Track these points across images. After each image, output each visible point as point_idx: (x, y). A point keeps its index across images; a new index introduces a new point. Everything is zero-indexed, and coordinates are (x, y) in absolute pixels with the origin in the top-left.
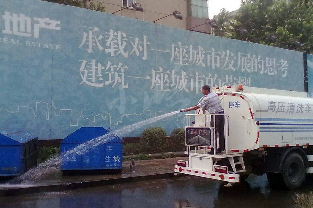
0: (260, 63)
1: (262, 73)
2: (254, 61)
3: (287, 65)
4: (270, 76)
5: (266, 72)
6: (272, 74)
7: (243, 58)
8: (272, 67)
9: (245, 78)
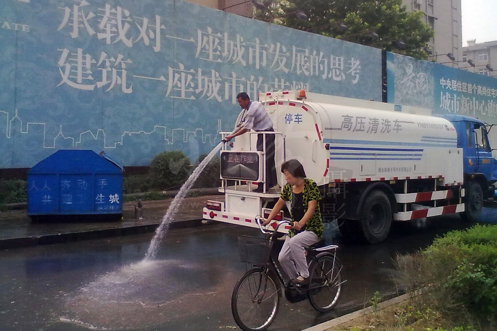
0: (323, 62)
1: (324, 77)
2: (315, 59)
3: (359, 67)
4: (337, 81)
5: (330, 76)
6: (339, 79)
7: (299, 55)
8: (339, 69)
9: (302, 84)
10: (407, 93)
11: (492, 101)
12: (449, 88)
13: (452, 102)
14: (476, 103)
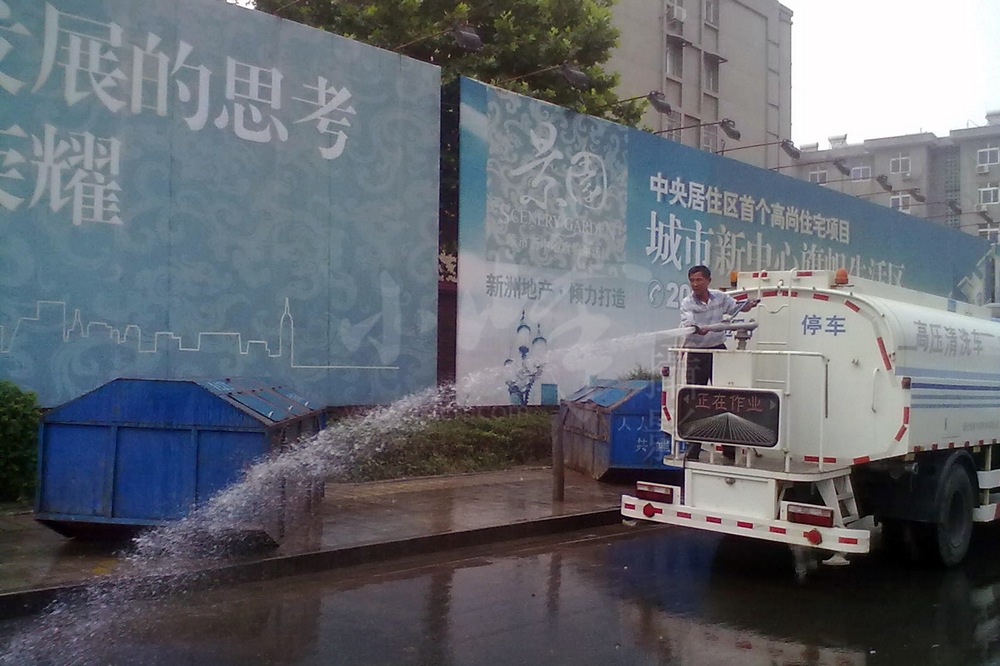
0: (190, 77)
1: (196, 122)
2: (150, 66)
3: (351, 110)
4: (250, 143)
5: (221, 122)
6: (263, 136)
7: (75, 41)
8: (259, 105)
9: (89, 138)
10: (532, 206)
11: (814, 246)
12: (678, 202)
13: (689, 241)
14: (764, 251)
